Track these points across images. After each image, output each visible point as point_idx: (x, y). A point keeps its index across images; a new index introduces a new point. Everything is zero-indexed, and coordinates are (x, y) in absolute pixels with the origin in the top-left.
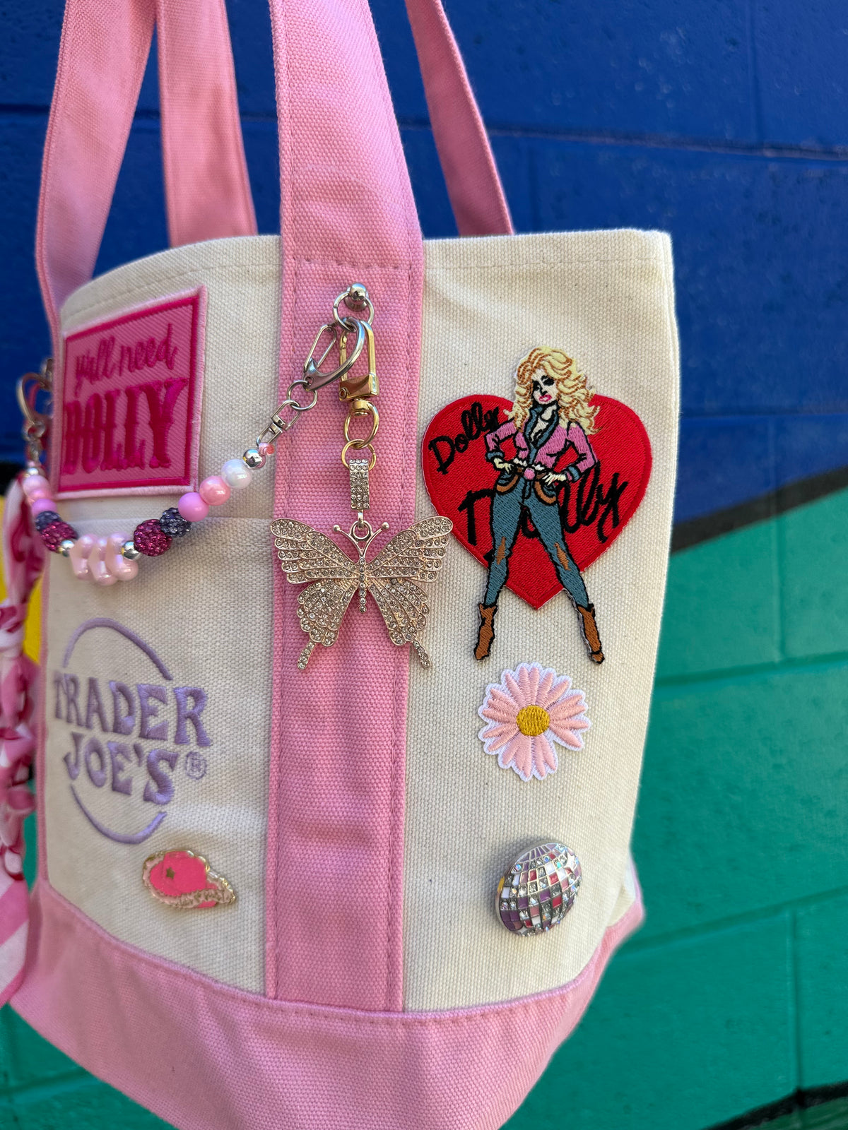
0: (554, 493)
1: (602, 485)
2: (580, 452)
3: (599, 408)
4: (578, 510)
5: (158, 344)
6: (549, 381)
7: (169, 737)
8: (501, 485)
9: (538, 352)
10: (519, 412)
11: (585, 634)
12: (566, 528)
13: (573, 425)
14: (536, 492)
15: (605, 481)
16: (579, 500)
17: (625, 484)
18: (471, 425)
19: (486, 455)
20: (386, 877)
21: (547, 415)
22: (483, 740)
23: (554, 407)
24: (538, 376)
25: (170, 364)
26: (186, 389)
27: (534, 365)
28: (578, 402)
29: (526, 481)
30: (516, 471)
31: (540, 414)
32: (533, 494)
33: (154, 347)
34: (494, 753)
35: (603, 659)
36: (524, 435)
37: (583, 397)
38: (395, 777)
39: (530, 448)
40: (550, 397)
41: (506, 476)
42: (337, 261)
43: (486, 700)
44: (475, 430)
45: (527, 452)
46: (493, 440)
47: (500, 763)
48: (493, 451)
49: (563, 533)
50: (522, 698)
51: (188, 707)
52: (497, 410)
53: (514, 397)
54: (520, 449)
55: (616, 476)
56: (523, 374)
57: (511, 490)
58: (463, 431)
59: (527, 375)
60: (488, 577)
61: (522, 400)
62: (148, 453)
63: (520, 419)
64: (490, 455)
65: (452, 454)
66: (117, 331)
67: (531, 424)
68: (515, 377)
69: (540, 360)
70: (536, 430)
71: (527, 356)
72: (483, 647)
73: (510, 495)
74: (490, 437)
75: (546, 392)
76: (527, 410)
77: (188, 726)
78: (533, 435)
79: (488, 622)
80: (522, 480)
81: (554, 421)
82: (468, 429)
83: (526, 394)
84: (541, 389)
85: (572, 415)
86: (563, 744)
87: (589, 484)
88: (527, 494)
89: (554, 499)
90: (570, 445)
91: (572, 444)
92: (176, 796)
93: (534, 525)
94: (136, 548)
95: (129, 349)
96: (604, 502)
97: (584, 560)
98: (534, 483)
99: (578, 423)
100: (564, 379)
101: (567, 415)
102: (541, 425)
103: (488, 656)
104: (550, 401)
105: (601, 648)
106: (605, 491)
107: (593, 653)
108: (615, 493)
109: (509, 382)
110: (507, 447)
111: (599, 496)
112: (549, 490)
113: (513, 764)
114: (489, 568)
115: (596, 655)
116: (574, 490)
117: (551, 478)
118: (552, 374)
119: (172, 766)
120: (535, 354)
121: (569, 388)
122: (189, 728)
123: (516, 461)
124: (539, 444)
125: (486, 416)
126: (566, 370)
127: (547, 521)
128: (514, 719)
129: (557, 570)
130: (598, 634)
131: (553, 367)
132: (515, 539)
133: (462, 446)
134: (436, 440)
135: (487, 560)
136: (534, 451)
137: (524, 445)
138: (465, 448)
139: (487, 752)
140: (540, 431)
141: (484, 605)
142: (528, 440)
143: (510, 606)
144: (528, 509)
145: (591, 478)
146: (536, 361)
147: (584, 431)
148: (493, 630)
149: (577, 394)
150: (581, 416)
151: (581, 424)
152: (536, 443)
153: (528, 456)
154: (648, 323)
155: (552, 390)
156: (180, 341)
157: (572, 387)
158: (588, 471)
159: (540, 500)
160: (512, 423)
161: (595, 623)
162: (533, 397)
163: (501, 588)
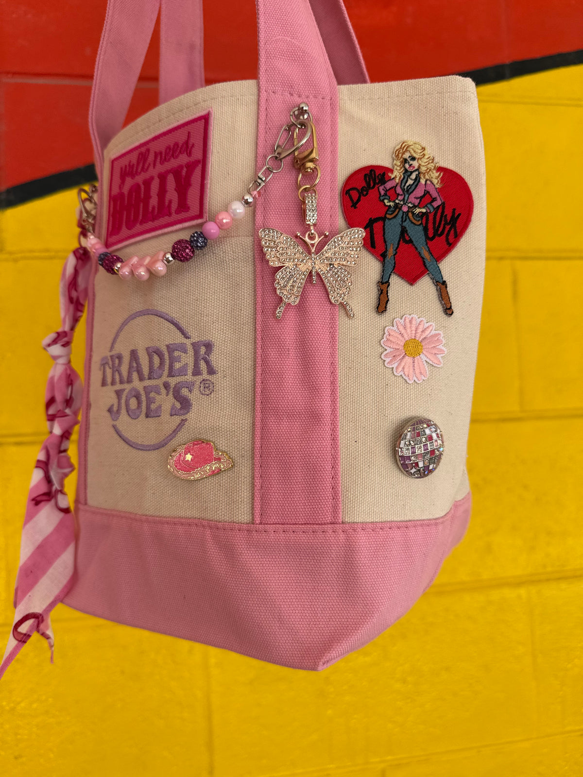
0: (419, 219)
1: (446, 215)
2: (433, 197)
3: (442, 174)
4: (434, 228)
5: (180, 145)
6: (413, 159)
7: (189, 373)
8: (389, 214)
9: (405, 144)
10: (397, 174)
11: (442, 298)
12: (428, 238)
13: (428, 182)
14: (409, 217)
15: (448, 213)
16: (434, 223)
17: (459, 215)
18: (370, 181)
19: (380, 197)
20: (330, 439)
21: (414, 176)
22: (384, 359)
23: (417, 173)
24: (407, 155)
25: (189, 155)
26: (200, 166)
27: (404, 150)
28: (430, 170)
29: (404, 212)
30: (397, 206)
31: (409, 176)
32: (408, 219)
33: (178, 147)
34: (391, 367)
35: (453, 312)
36: (401, 187)
37: (433, 168)
38: (333, 383)
39: (404, 193)
40: (414, 167)
41: (392, 209)
42: (290, 93)
43: (385, 335)
44: (372, 185)
45: (403, 197)
46: (383, 189)
47: (395, 372)
48: (383, 195)
49: (426, 241)
50: (406, 336)
51: (201, 353)
52: (384, 174)
53: (394, 167)
54: (398, 195)
55: (454, 210)
56: (398, 155)
57: (395, 217)
58: (364, 184)
59: (400, 155)
60: (384, 266)
61: (398, 168)
62: (174, 206)
63: (398, 178)
64: (382, 198)
65: (359, 197)
66: (151, 146)
67: (405, 181)
68: (395, 158)
69: (407, 148)
70: (407, 184)
71: (400, 146)
72: (382, 306)
73: (394, 220)
74: (381, 188)
75: (411, 165)
76: (402, 174)
77: (202, 364)
78: (406, 187)
79: (385, 291)
80: (401, 213)
81: (417, 179)
82: (369, 184)
83: (400, 166)
84: (409, 163)
85: (427, 177)
86: (431, 362)
87: (439, 214)
88: (404, 220)
89: (420, 222)
90: (427, 193)
91: (428, 192)
92: (193, 408)
93: (409, 237)
94: (173, 256)
95: (161, 153)
96: (448, 224)
97: (440, 256)
98: (408, 214)
99: (431, 182)
100: (421, 158)
101: (424, 177)
102: (410, 182)
103: (385, 311)
104: (414, 169)
105: (451, 306)
106: (449, 218)
107: (447, 309)
108: (454, 220)
109: (390, 160)
110: (392, 193)
111: (446, 220)
112: (417, 217)
113: (402, 373)
114: (384, 261)
115: (448, 310)
116: (431, 218)
117: (418, 211)
118: (415, 155)
119: (190, 391)
120: (404, 145)
121: (425, 163)
122: (203, 365)
123: (397, 201)
124: (410, 192)
125: (378, 176)
126: (422, 154)
127: (416, 233)
128: (401, 348)
129: (424, 262)
130: (449, 298)
131: (414, 152)
132: (398, 244)
133: (365, 193)
134: (349, 190)
135: (382, 257)
136: (407, 196)
137: (401, 193)
138: (367, 194)
139: (387, 366)
140: (410, 185)
141: (381, 282)
142: (403, 190)
143: (397, 284)
144: (405, 228)
145: (440, 211)
146: (405, 148)
147: (434, 186)
148: (388, 296)
149: (429, 166)
150: (432, 178)
151: (433, 182)
152: (409, 191)
153: (404, 199)
154: (467, 127)
155: (415, 164)
156: (197, 140)
157: (426, 162)
158: (438, 207)
159: (412, 222)
160: (393, 181)
161: (447, 292)
162: (405, 167)
163: (391, 272)
